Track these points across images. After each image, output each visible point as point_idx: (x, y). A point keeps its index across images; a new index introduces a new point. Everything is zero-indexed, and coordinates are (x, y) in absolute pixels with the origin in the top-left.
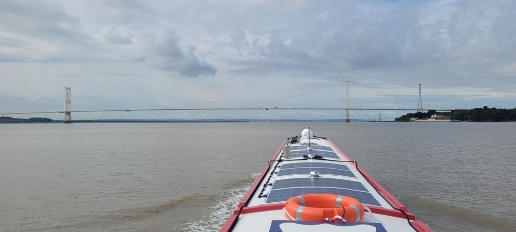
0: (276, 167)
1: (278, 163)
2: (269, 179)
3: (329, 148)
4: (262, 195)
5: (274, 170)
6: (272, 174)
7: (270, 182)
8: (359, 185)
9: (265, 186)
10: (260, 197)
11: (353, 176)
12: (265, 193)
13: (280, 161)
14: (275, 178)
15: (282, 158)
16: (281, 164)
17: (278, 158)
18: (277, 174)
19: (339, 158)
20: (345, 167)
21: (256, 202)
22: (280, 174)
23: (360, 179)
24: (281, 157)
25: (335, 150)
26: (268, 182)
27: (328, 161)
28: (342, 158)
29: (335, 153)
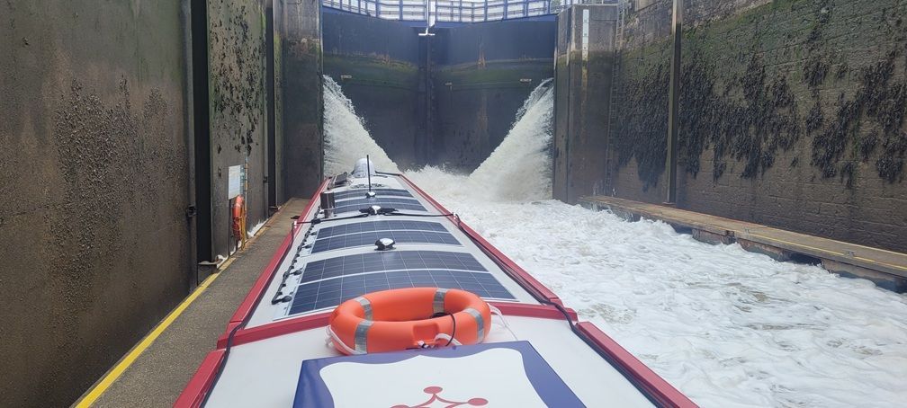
0: (307, 236)
1: (313, 226)
2: (295, 261)
3: (405, 193)
4: (280, 297)
5: (305, 240)
6: (299, 249)
8: (468, 260)
9: (286, 276)
10: (274, 302)
11: (456, 242)
12: (286, 292)
13: (316, 221)
14: (307, 258)
15: (320, 216)
16: (317, 228)
17: (312, 216)
18: (310, 250)
19: (425, 210)
20: (439, 226)
21: (267, 313)
22: (318, 248)
23: (468, 246)
24: (316, 214)
25: (417, 196)
26: (291, 268)
27: (407, 214)
28: (431, 209)
29: (416, 202)
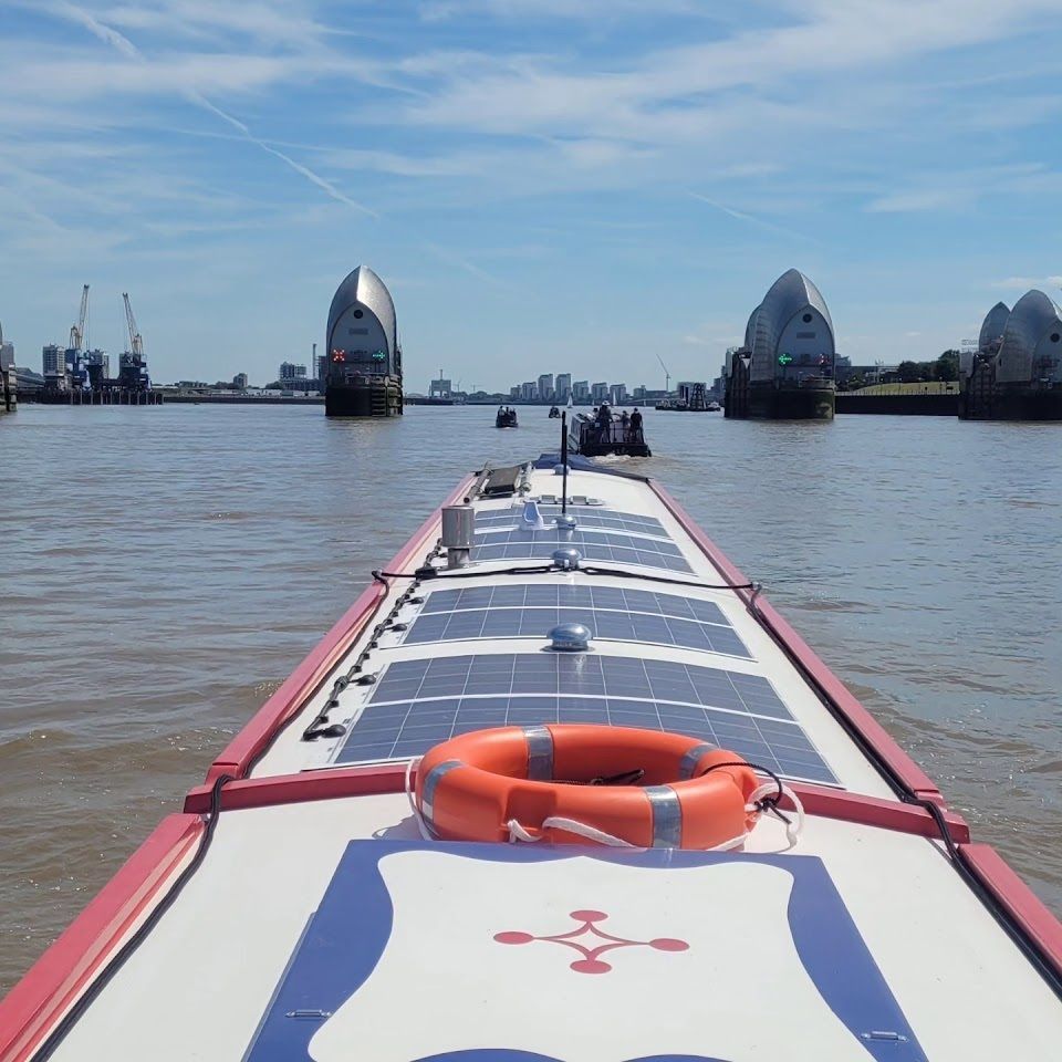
0: (399, 604)
1: (417, 585)
2: (366, 656)
3: (652, 525)
4: (323, 728)
5: (395, 614)
6: (379, 631)
7: (368, 669)
8: (758, 691)
9: (342, 686)
10: (309, 736)
11: (740, 650)
12: (335, 717)
13: (426, 574)
14: (392, 651)
15: (438, 563)
16: (426, 589)
17: (418, 563)
18: (403, 634)
19: (689, 571)
20: (711, 610)
21: (289, 757)
22: (421, 632)
23: (766, 661)
24: (430, 557)
25: (677, 536)
26: (357, 669)
27: (645, 580)
28: (704, 571)
29: (674, 549)
